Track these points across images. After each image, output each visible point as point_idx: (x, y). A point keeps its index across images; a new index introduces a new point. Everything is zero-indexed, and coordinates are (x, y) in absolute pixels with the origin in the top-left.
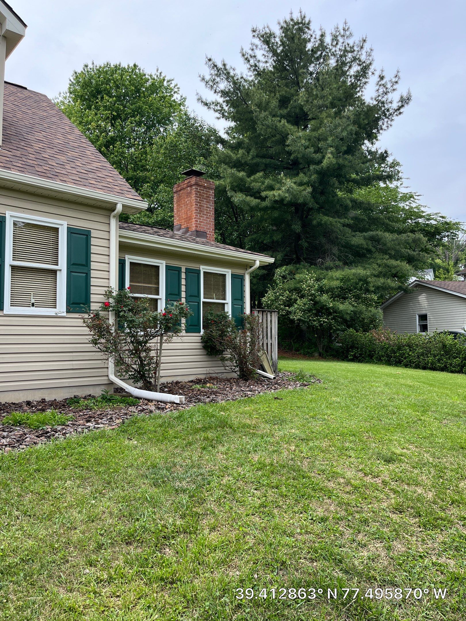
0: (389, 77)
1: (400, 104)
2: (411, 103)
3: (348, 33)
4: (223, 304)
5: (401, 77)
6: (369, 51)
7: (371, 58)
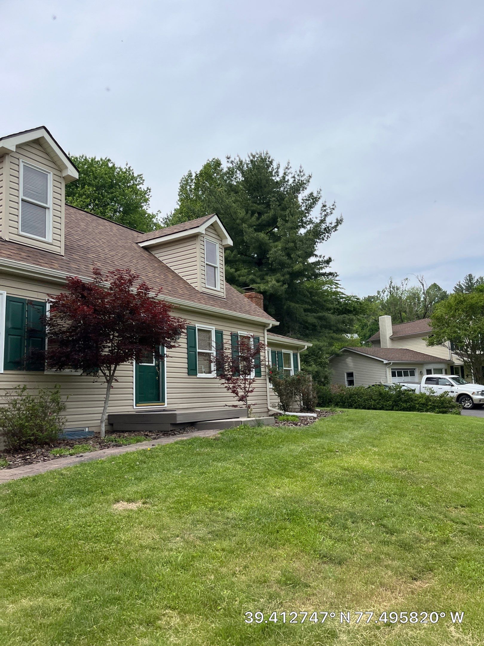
0: (329, 205)
1: (336, 224)
2: (343, 223)
3: (302, 174)
4: (290, 370)
5: (336, 206)
6: (319, 190)
7: (320, 195)
